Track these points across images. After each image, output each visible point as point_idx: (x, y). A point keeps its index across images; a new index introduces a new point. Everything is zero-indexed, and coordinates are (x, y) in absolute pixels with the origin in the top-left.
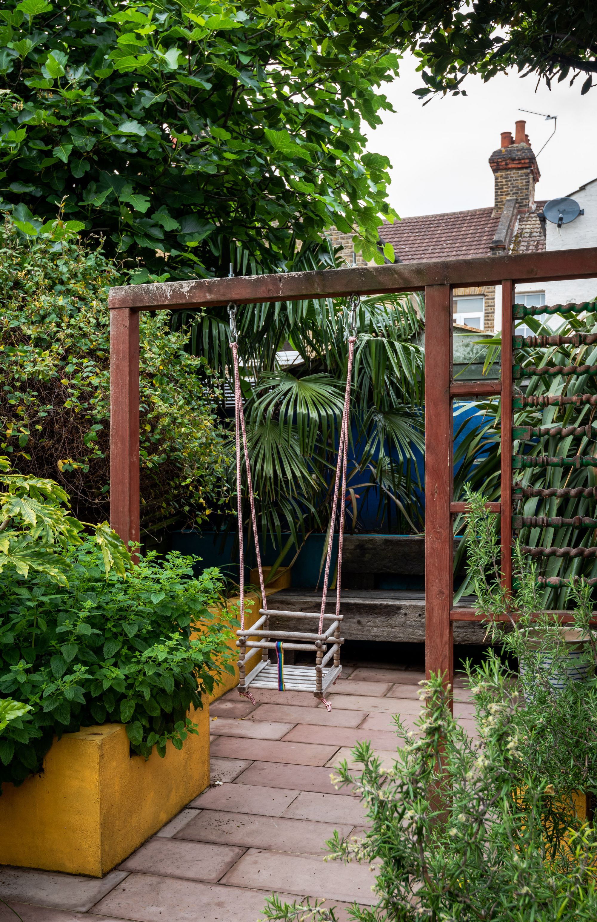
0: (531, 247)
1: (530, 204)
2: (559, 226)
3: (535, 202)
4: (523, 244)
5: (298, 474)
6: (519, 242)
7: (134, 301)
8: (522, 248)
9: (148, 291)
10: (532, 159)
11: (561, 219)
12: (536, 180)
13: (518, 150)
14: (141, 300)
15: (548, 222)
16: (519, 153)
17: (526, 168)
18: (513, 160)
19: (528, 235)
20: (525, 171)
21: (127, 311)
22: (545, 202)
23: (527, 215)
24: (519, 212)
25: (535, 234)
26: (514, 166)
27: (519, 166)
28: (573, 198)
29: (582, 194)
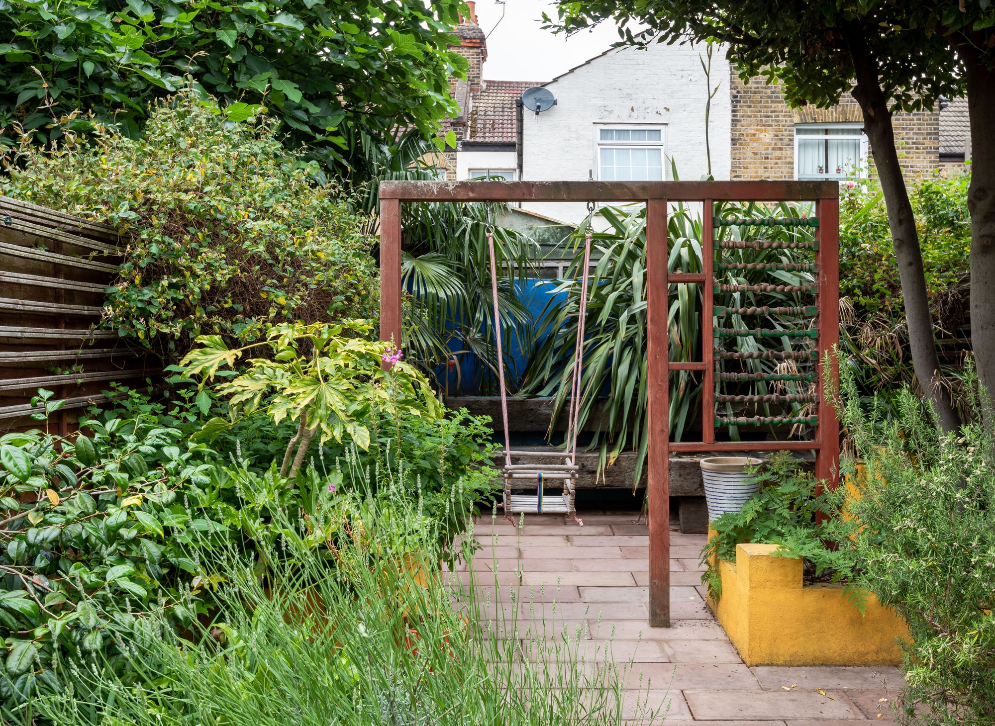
0: (488, 126)
1: (481, 83)
2: (537, 113)
3: (485, 81)
4: (479, 121)
5: (431, 344)
6: (476, 120)
7: (403, 194)
8: (479, 126)
9: (416, 187)
10: (483, 40)
11: (539, 107)
12: (484, 59)
13: (469, 30)
14: (410, 194)
15: (525, 107)
16: (470, 32)
17: (477, 48)
18: (465, 38)
19: (483, 113)
20: (476, 50)
21: (397, 201)
22: (494, 82)
23: (479, 93)
24: (472, 90)
25: (489, 113)
26: (465, 44)
27: (471, 45)
28: (547, 88)
29: (555, 85)
